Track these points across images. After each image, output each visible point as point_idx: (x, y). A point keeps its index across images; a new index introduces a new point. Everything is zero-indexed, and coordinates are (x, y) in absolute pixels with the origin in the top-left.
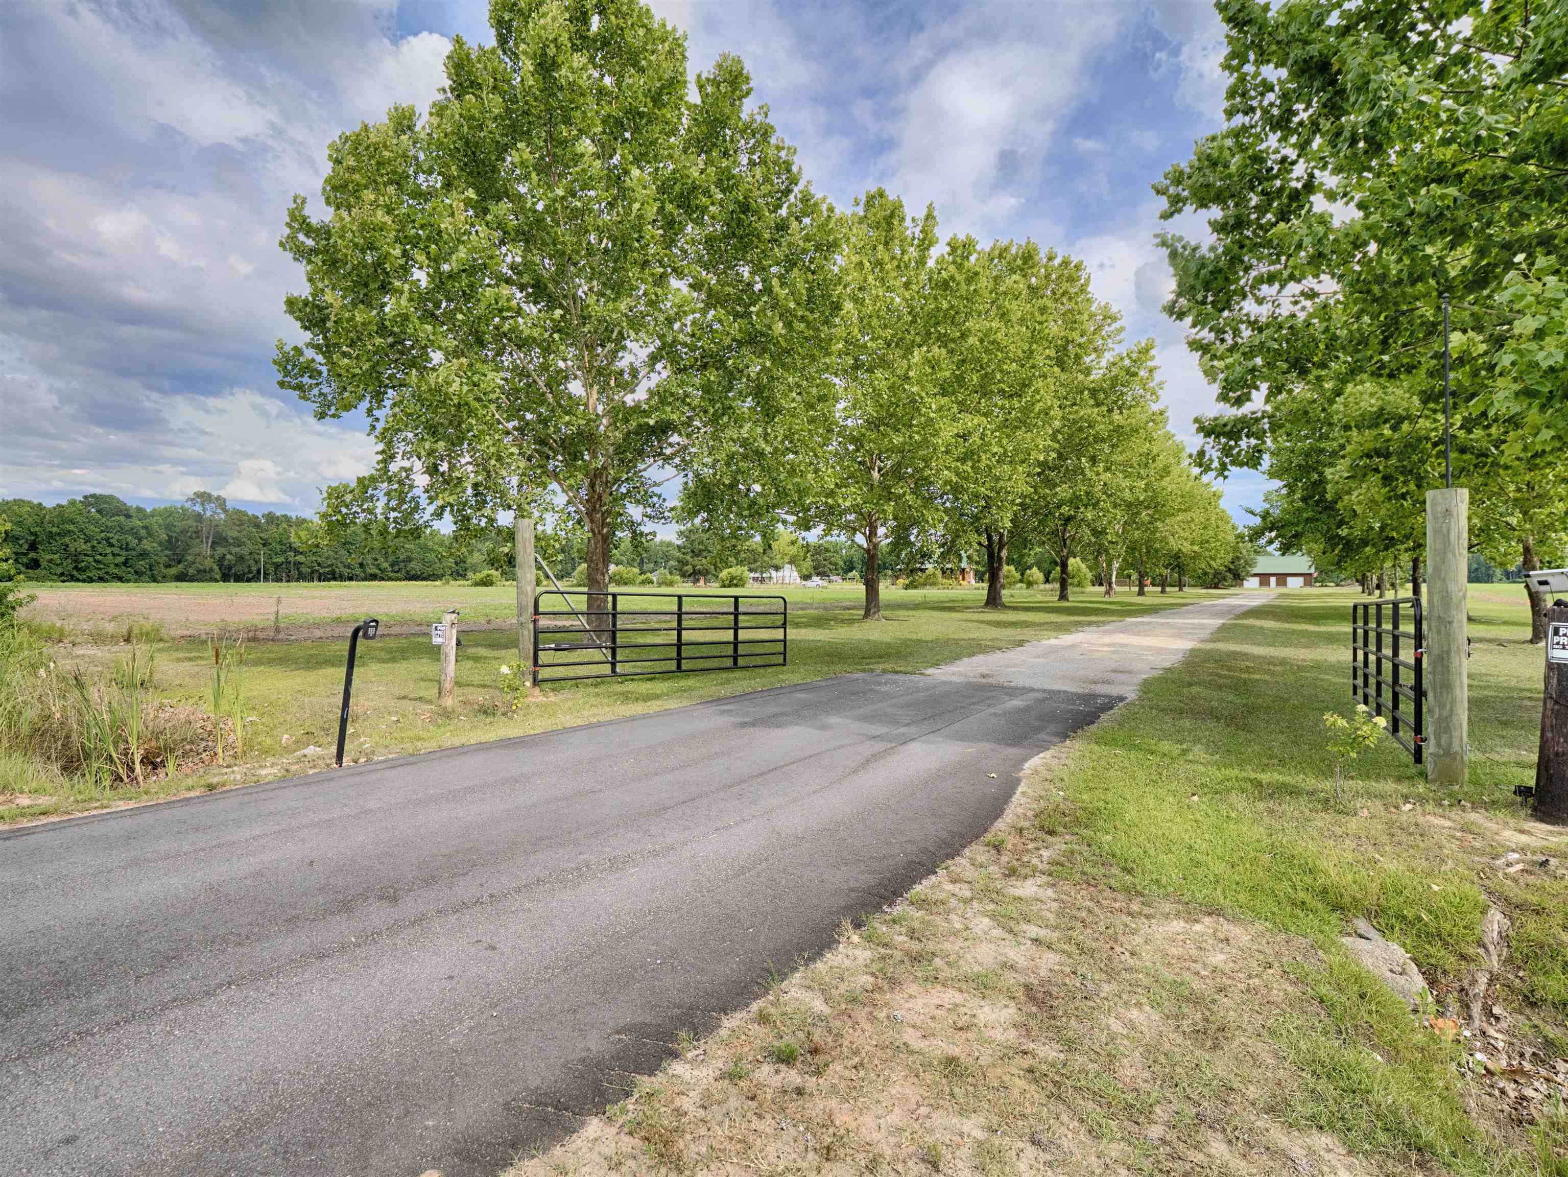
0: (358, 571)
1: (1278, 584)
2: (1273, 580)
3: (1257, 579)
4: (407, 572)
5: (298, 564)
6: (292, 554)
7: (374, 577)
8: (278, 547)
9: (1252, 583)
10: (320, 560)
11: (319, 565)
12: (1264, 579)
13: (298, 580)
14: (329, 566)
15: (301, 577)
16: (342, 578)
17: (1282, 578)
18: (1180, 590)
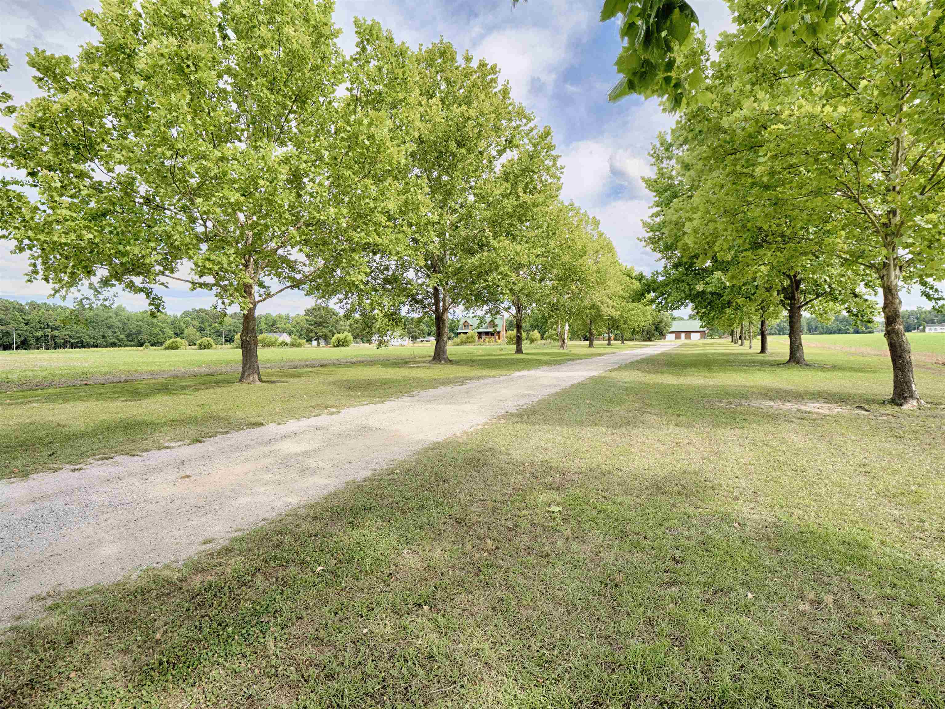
0: (101, 341)
1: (686, 338)
2: (683, 335)
3: (674, 335)
4: (139, 341)
5: (54, 337)
6: (49, 330)
7: (113, 345)
8: (38, 325)
9: (671, 337)
10: (70, 334)
11: (70, 337)
12: (678, 334)
13: (55, 348)
14: (78, 338)
15: (57, 346)
16: (88, 346)
17: (688, 334)
18: (623, 342)
